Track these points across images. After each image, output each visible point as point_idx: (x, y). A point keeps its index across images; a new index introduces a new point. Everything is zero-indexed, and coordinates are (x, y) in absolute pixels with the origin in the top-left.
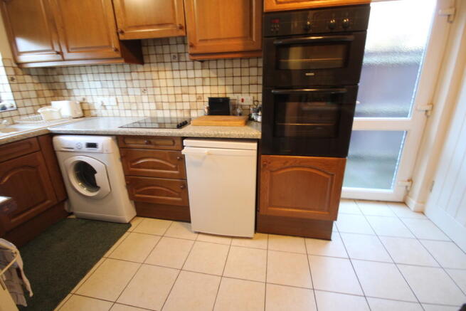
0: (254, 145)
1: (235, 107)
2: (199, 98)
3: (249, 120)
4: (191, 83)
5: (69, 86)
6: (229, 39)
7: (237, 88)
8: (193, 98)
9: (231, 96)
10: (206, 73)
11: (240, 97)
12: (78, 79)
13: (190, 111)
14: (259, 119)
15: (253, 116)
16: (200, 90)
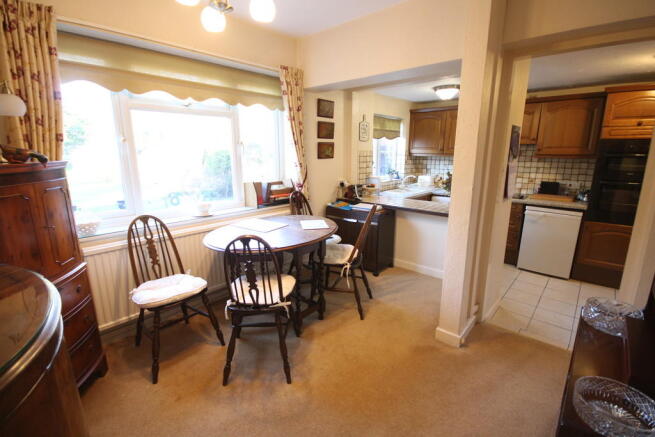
0: (581, 214)
1: (564, 190)
2: (531, 181)
3: (576, 200)
4: (528, 170)
5: (428, 167)
6: (569, 147)
7: (567, 177)
8: (526, 181)
9: (560, 182)
10: (541, 164)
11: (568, 183)
12: (437, 163)
13: (521, 189)
14: (585, 199)
15: (580, 197)
16: (533, 176)
